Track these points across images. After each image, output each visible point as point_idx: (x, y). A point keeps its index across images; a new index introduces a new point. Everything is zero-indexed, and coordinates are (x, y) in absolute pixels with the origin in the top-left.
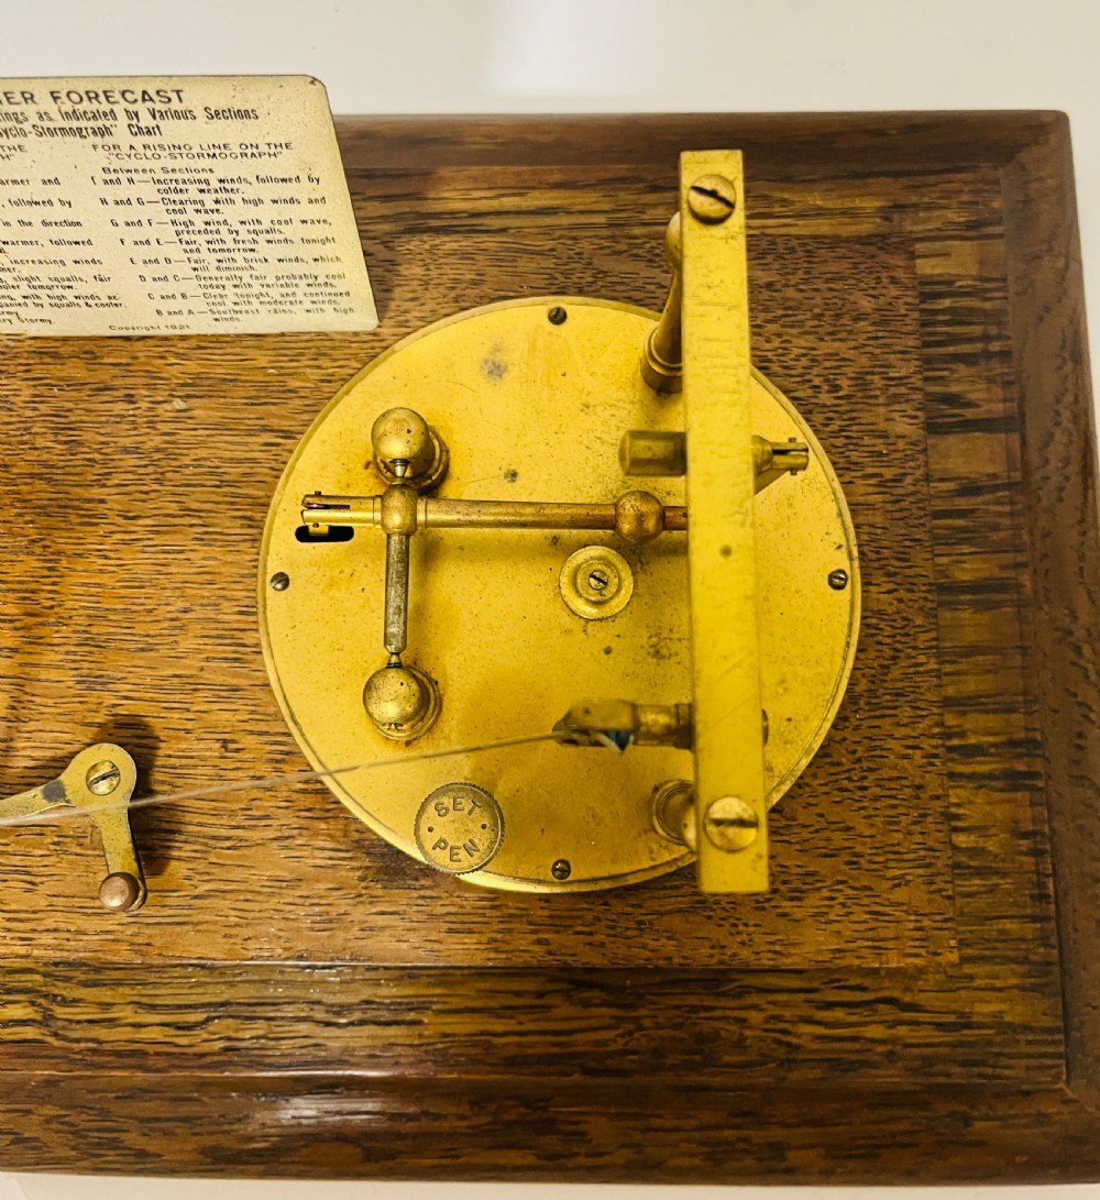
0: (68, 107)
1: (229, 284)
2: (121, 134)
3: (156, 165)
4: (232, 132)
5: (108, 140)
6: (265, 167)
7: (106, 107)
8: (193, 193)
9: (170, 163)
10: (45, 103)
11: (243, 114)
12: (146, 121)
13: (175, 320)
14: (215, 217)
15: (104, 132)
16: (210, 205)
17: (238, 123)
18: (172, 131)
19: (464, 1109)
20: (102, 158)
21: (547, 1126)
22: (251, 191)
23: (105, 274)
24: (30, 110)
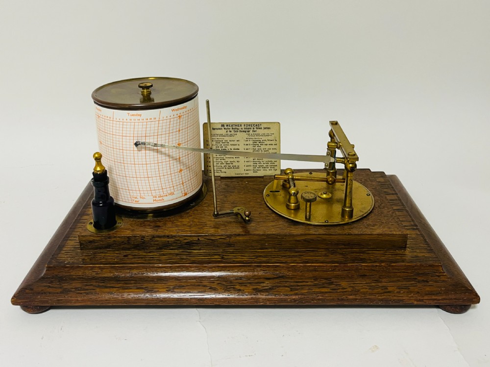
0: (245, 127)
1: (258, 163)
2: (251, 132)
3: (254, 137)
4: (266, 131)
5: (249, 133)
6: (269, 138)
7: (250, 127)
8: (258, 143)
9: (256, 137)
10: (243, 127)
11: (268, 128)
12: (255, 129)
13: (247, 172)
14: (260, 148)
15: (249, 131)
16: (260, 145)
17: (267, 130)
18: (259, 131)
19: (313, 280)
20: (247, 136)
21: (332, 283)
22: (266, 143)
23: (239, 160)
24: (240, 127)
